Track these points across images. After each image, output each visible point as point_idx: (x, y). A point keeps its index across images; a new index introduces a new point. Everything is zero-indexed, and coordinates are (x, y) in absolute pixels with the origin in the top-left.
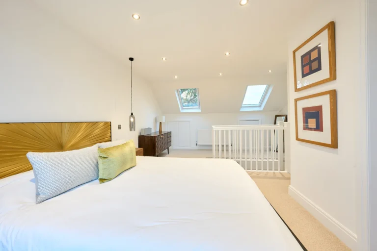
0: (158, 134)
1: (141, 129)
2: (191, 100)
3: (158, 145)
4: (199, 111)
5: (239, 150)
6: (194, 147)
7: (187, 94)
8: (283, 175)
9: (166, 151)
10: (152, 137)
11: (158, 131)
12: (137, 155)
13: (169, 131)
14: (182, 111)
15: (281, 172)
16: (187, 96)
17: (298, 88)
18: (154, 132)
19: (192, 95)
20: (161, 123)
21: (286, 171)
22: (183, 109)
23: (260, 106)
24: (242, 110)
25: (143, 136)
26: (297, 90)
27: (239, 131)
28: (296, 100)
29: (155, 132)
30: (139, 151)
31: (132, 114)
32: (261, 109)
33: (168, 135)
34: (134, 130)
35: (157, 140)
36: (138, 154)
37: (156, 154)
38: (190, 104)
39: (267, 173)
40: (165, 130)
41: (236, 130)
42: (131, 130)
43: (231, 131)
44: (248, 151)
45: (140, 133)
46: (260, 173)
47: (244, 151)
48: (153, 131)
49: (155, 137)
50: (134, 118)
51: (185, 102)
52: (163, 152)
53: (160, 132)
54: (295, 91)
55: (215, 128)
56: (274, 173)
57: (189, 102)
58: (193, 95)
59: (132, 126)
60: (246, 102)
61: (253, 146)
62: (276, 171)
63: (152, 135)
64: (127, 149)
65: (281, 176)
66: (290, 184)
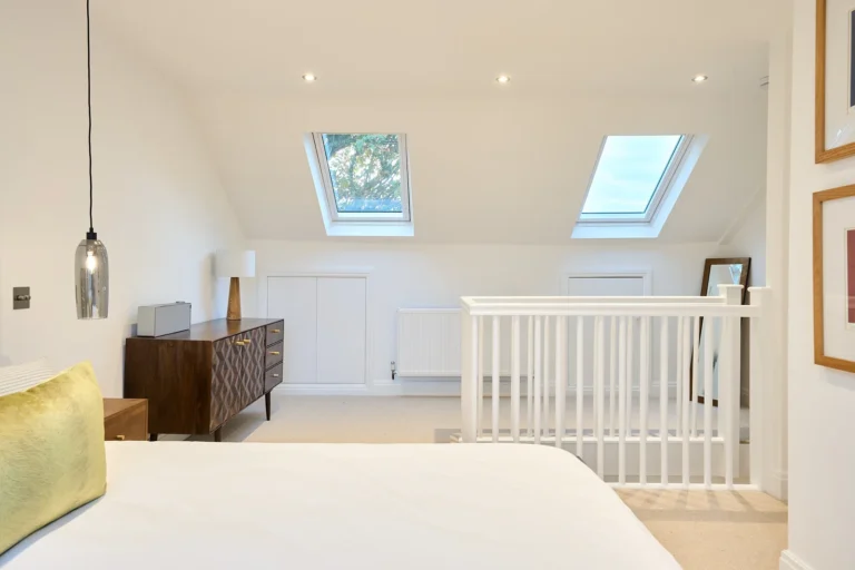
0: (223, 332)
1: (141, 309)
2: (369, 186)
3: (223, 379)
4: (406, 231)
5: (552, 398)
6: (383, 385)
7: (353, 160)
8: (745, 503)
9: (258, 406)
10: (195, 343)
11: (224, 314)
12: (108, 438)
13: (277, 316)
14: (333, 231)
15: (738, 487)
16: (351, 171)
17: (830, 145)
18: (203, 318)
19: (372, 166)
20: (235, 281)
21: (754, 486)
22: (335, 221)
23: (649, 222)
24: (582, 233)
25: (148, 340)
26: (823, 155)
27: (553, 319)
28: (820, 199)
29: (210, 323)
30: (126, 412)
31: (92, 236)
32: (653, 232)
33: (271, 334)
34: (104, 313)
35: (215, 360)
36: (116, 428)
37: (213, 424)
38: (366, 202)
39: (684, 493)
40: (254, 311)
41: (543, 318)
42: (84, 312)
43: (524, 319)
44: (588, 399)
45: (135, 327)
46: (657, 494)
47: (570, 399)
48: (197, 317)
49: (206, 345)
50: (101, 254)
51: (345, 195)
52: (247, 410)
53: (233, 320)
54: (818, 161)
55: (477, 305)
56: (711, 493)
57: (359, 194)
58: (378, 163)
59: (91, 296)
60: (594, 203)
61: (607, 381)
62: (716, 487)
63: (195, 336)
64: (52, 417)
65: (739, 507)
66: (784, 544)
